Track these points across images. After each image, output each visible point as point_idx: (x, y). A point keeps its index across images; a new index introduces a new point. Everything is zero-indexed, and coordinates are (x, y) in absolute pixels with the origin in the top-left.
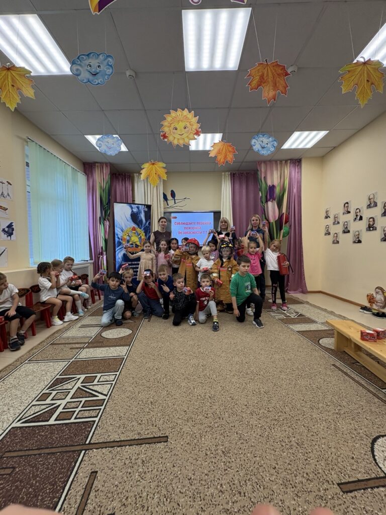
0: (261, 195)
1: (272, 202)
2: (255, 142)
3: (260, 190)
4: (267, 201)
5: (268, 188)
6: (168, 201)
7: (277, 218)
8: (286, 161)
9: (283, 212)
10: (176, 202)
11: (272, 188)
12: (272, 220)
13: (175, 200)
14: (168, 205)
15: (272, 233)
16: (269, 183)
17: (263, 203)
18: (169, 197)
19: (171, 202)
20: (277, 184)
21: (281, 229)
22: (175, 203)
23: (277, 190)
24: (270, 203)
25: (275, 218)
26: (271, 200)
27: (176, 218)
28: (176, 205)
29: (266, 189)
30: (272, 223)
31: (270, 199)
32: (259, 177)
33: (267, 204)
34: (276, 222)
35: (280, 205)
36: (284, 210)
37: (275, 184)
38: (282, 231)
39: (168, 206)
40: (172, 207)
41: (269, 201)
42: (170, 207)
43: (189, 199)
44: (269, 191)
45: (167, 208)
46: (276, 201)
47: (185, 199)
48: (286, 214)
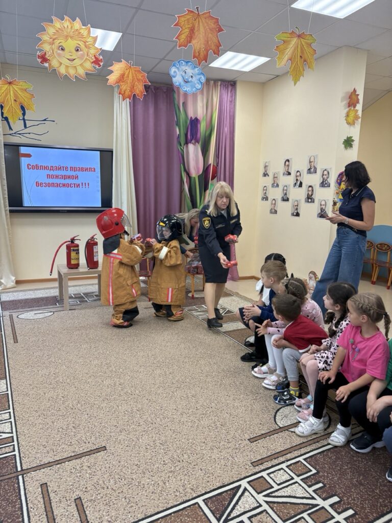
0: (178, 133)
1: (194, 144)
2: (175, 72)
3: (178, 124)
4: (187, 143)
5: (189, 122)
7: (201, 172)
8: (216, 81)
9: (210, 163)
10: (28, 125)
11: (195, 122)
12: (194, 174)
13: (24, 120)
15: (194, 194)
16: (191, 114)
17: (181, 145)
19: (17, 125)
20: (202, 118)
21: (206, 187)
22: (25, 127)
23: (202, 127)
24: (191, 147)
25: (198, 171)
26: (193, 141)
27: (29, 156)
28: (27, 131)
29: (186, 122)
30: (195, 178)
31: (191, 140)
32: (176, 103)
33: (187, 147)
34: (199, 177)
35: (205, 151)
36: (211, 160)
37: (199, 118)
38: (208, 192)
39: (11, 132)
40: (20, 134)
41: (191, 143)
42: (15, 133)
43: (54, 121)
44: (190, 126)
45: (10, 134)
46: (200, 143)
47: (45, 120)
48: (213, 165)
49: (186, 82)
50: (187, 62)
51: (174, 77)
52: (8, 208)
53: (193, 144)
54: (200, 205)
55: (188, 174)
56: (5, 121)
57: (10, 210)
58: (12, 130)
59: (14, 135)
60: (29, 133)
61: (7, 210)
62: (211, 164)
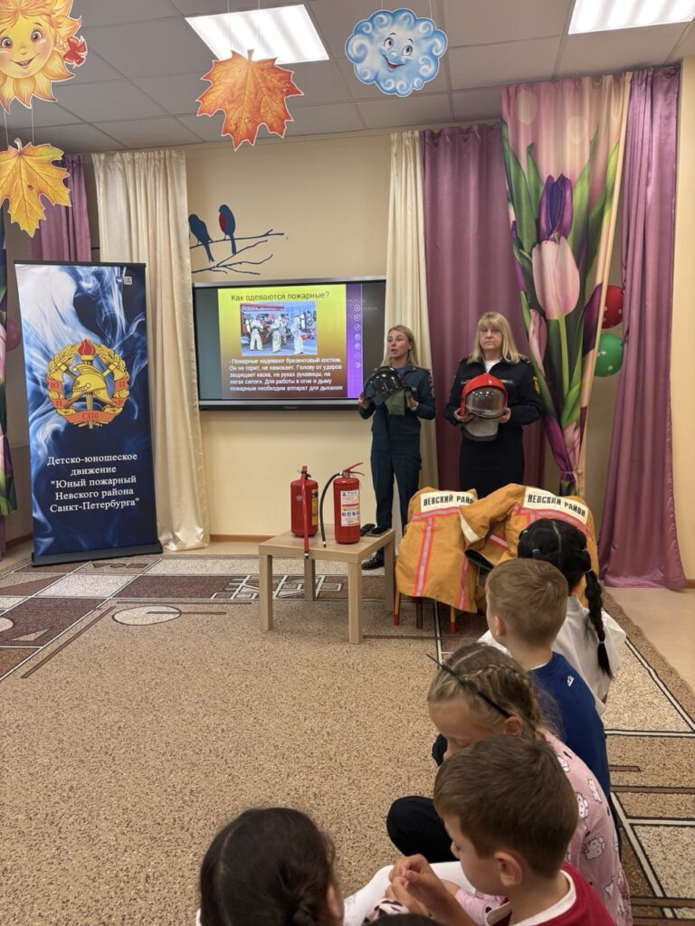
0: (513, 218)
1: (557, 241)
2: (361, 47)
3: (512, 197)
4: (539, 241)
5: (542, 189)
6: (210, 245)
7: (572, 307)
8: (618, 76)
9: (598, 281)
10: (238, 247)
11: (558, 188)
12: (556, 313)
15: (555, 360)
16: (549, 169)
17: (521, 247)
18: (215, 231)
19: (221, 250)
20: (577, 176)
21: (588, 346)
22: (234, 252)
23: (579, 197)
24: (549, 248)
25: (566, 305)
26: (555, 235)
28: (236, 259)
29: (537, 191)
30: (558, 321)
31: (550, 233)
33: (540, 249)
34: (567, 318)
35: (586, 256)
36: (602, 274)
37: (568, 175)
38: (593, 356)
39: (213, 264)
40: (225, 266)
41: (548, 239)
42: (217, 266)
43: (282, 234)
44: (545, 200)
45: (210, 269)
46: (570, 237)
47: (267, 235)
48: (609, 288)
49: (393, 66)
50: (394, 15)
51: (359, 60)
53: (554, 240)
54: (570, 388)
55: (543, 314)
58: (213, 261)
59: (216, 269)
60: (240, 263)
62: (601, 285)
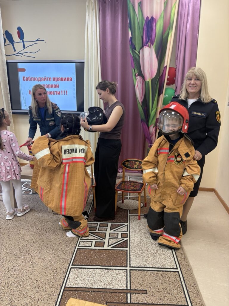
0: (130, 35)
4: (143, 46)
5: (144, 22)
7: (154, 76)
9: (165, 65)
10: (26, 44)
11: (150, 22)
12: (148, 79)
13: (23, 42)
14: (15, 50)
15: (147, 99)
16: (147, 14)
17: (135, 49)
18: (16, 38)
19: (19, 46)
21: (160, 93)
22: (24, 48)
23: (159, 27)
24: (146, 49)
25: (152, 75)
26: (149, 44)
27: (23, 70)
28: (25, 50)
30: (149, 82)
31: (147, 43)
33: (143, 49)
34: (152, 80)
36: (167, 62)
37: (154, 17)
38: (162, 97)
39: (16, 52)
40: (21, 54)
41: (146, 46)
42: (18, 53)
43: (44, 41)
44: (145, 27)
45: (15, 55)
46: (154, 44)
47: (37, 40)
48: (170, 68)
52: (11, 111)
53: (148, 46)
54: (152, 110)
55: (143, 77)
56: (11, 45)
57: (12, 112)
59: (17, 55)
60: (27, 52)
61: (10, 112)
62: (166, 66)
